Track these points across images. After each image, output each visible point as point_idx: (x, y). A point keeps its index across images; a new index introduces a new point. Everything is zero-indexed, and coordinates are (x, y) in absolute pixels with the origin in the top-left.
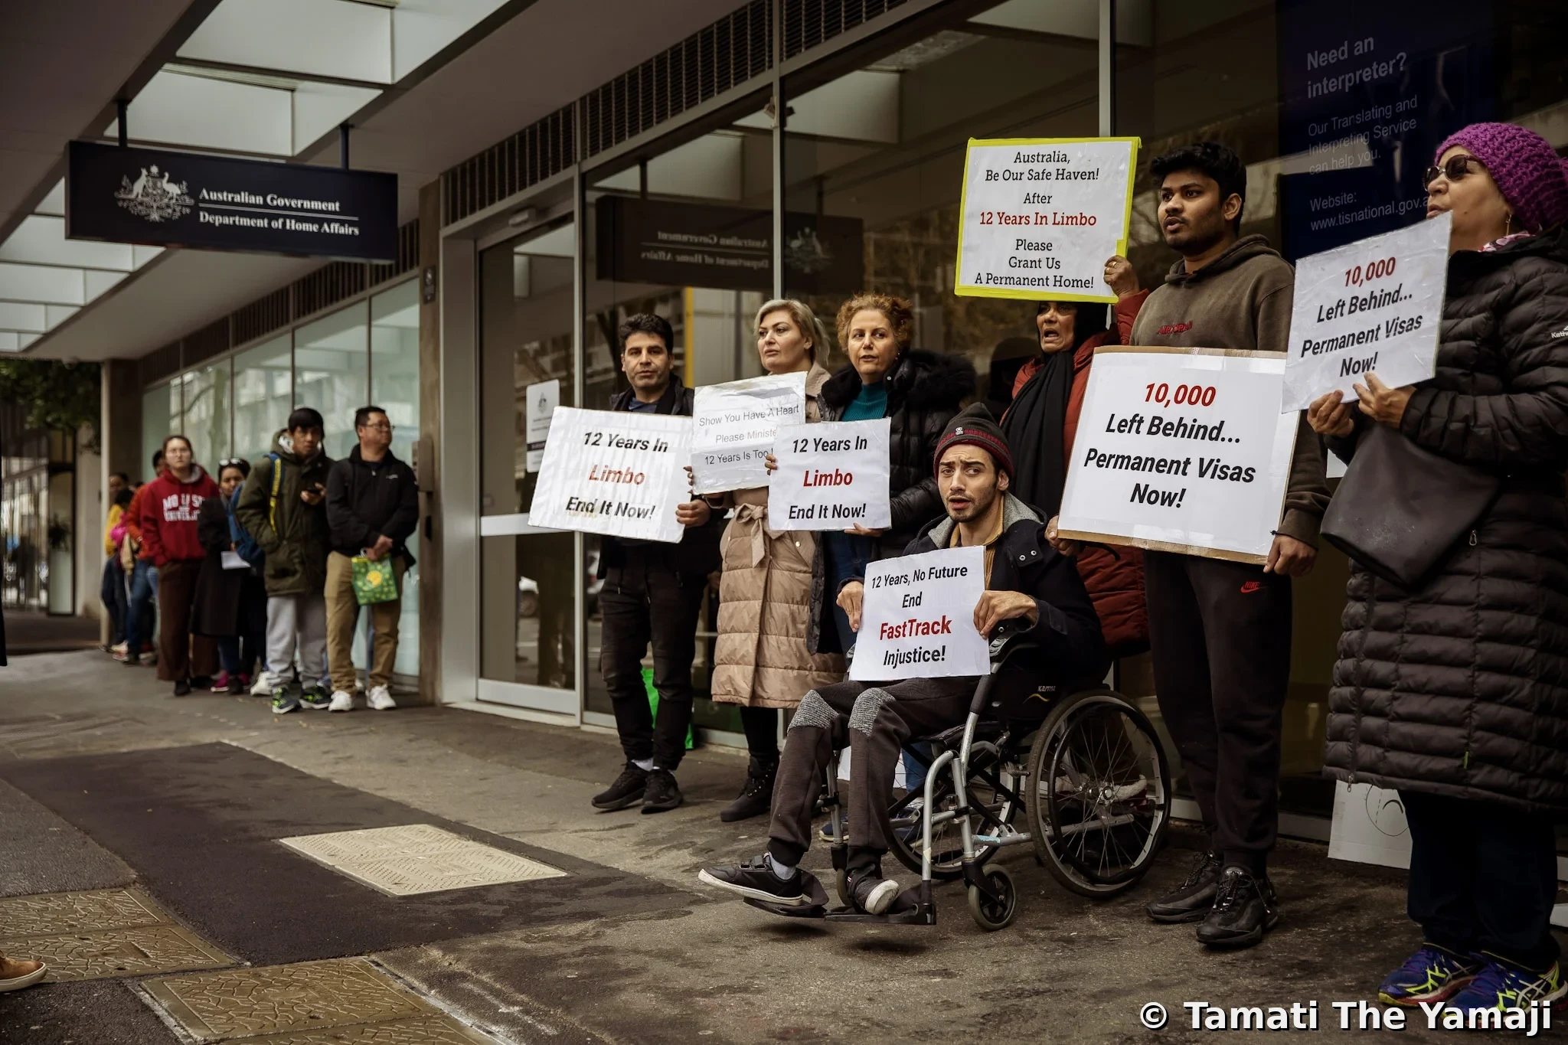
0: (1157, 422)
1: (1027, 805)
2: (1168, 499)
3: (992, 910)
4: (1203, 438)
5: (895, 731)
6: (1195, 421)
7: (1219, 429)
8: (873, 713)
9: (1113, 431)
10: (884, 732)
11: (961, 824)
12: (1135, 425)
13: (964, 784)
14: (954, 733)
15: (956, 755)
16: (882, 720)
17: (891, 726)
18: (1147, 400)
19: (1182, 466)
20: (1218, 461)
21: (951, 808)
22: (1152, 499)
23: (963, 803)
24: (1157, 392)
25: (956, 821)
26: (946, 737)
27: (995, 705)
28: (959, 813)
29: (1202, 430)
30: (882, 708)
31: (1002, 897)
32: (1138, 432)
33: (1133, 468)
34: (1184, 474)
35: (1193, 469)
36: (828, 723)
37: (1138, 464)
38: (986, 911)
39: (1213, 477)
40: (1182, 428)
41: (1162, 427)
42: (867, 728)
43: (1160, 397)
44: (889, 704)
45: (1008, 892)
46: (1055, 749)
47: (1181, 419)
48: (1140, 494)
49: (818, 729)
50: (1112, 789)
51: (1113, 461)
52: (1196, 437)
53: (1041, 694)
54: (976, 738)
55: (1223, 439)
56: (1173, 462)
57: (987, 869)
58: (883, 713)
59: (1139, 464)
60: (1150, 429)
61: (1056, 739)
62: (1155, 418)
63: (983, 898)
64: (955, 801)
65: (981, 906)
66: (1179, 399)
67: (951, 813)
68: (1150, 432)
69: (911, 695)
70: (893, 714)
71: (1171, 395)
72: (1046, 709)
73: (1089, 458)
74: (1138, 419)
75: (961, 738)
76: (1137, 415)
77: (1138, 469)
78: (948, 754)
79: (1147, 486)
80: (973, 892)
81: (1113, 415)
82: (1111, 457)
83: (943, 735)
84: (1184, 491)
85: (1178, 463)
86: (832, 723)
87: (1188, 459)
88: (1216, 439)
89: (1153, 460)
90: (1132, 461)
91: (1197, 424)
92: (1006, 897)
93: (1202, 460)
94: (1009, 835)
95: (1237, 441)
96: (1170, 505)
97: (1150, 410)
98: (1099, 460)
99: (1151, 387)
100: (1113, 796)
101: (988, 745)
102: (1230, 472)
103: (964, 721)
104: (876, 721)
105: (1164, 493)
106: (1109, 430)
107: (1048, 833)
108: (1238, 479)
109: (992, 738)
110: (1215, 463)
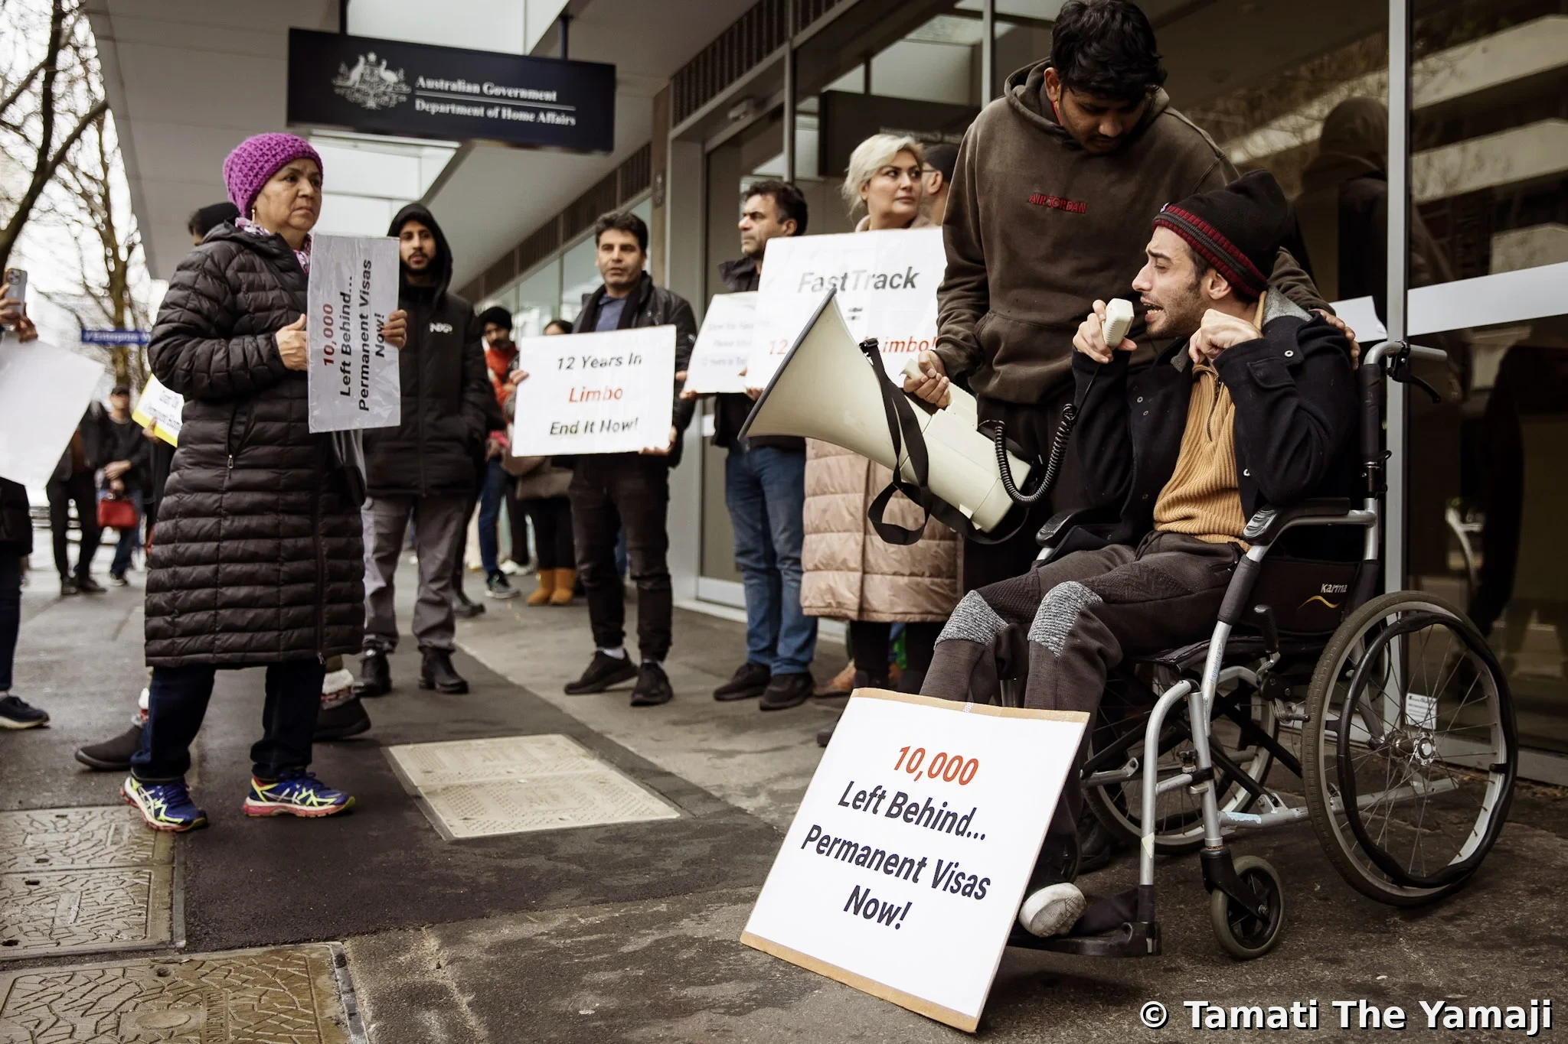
0: (900, 800)
1: (1304, 767)
2: (888, 914)
3: (1248, 927)
4: (949, 831)
5: (1100, 651)
6: (945, 804)
7: (968, 818)
8: (1068, 622)
9: (847, 804)
10: (1082, 651)
11: (1202, 794)
12: (875, 800)
13: (1207, 732)
14: (1194, 653)
15: (1196, 688)
16: (1080, 633)
17: (1095, 644)
18: (896, 768)
19: (916, 867)
20: (957, 865)
21: (1186, 769)
22: (870, 912)
23: (1205, 762)
24: (910, 759)
25: (1194, 790)
26: (1180, 659)
27: (1259, 610)
28: (1199, 778)
29: (950, 819)
30: (1083, 614)
31: (1262, 908)
32: (875, 811)
33: (858, 863)
34: (915, 880)
35: (927, 874)
36: (991, 637)
37: (864, 857)
38: (1238, 929)
39: (944, 889)
40: (928, 813)
41: (904, 807)
42: (1056, 645)
43: (912, 766)
44: (1093, 608)
45: (1272, 900)
46: (1349, 680)
47: (930, 800)
48: (859, 902)
49: (976, 646)
50: (1432, 743)
51: (837, 847)
52: (940, 829)
53: (1326, 596)
54: (1227, 660)
55: (969, 834)
56: (906, 860)
57: (1240, 864)
58: (1084, 622)
59: (866, 857)
60: (891, 808)
61: (1348, 665)
62: (899, 794)
63: (1235, 909)
64: (1192, 758)
65: (1231, 920)
66: (934, 771)
67: (1185, 778)
68: (889, 814)
69: (1127, 593)
70: (1097, 623)
71: (924, 767)
72: (1335, 620)
73: (809, 839)
74: (879, 792)
75: (1204, 660)
76: (879, 787)
77: (863, 864)
78: (1183, 685)
79: (868, 891)
80: (1219, 899)
81: (852, 783)
82: (837, 841)
83: (1175, 655)
84: (909, 904)
85: (912, 862)
86: (998, 637)
87: (925, 859)
88: (962, 833)
89: (883, 853)
90: (859, 852)
91: (946, 810)
92: (1269, 906)
93: (940, 862)
94: (1274, 811)
95: (983, 837)
96: (888, 924)
97: (896, 782)
98: (820, 844)
99: (905, 750)
100: (1433, 753)
101: (1245, 672)
102: (964, 883)
103: (1208, 635)
104: (1072, 634)
105: (885, 904)
106: (843, 803)
107: (1333, 808)
108: (969, 894)
109: (1251, 661)
110: (953, 868)
